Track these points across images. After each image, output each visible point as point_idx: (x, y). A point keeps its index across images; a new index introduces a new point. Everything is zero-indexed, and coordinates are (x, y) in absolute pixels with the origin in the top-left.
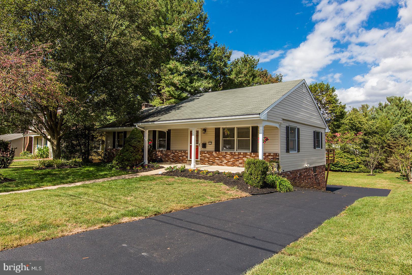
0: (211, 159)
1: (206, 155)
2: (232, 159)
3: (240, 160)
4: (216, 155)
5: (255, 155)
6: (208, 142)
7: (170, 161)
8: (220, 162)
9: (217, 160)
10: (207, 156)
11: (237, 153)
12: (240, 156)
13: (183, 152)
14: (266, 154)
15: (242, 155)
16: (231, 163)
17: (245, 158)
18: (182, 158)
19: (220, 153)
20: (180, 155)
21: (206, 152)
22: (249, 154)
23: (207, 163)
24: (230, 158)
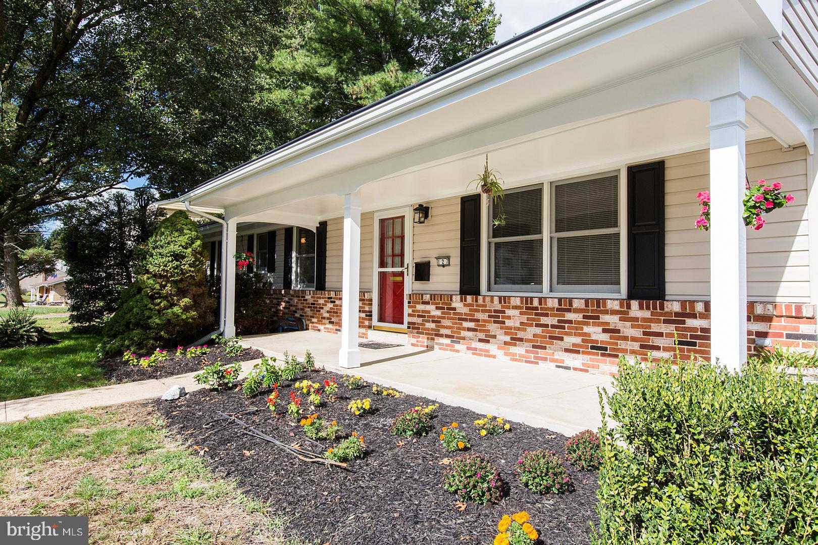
0: (447, 327)
1: (428, 307)
2: (529, 329)
3: (570, 334)
4: (466, 310)
5: (647, 314)
6: (438, 258)
8: (481, 340)
9: (469, 329)
10: (433, 313)
11: (553, 303)
12: (570, 316)
15: (577, 311)
16: (529, 346)
17: (594, 324)
19: (481, 301)
21: (427, 298)
22: (617, 308)
24: (522, 323)
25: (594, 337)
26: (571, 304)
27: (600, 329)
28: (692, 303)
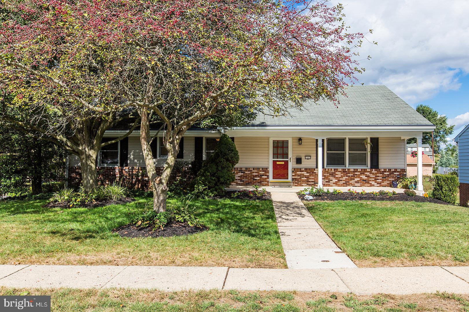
0: (312, 179)
1: (303, 173)
2: (344, 177)
3: (357, 178)
5: (376, 172)
6: (305, 156)
7: (235, 184)
8: (326, 182)
10: (305, 175)
11: (352, 170)
13: (261, 169)
14: (392, 170)
15: (358, 172)
16: (344, 182)
17: (363, 175)
18: (259, 178)
19: (327, 170)
20: (257, 174)
21: (303, 169)
22: (369, 171)
23: (306, 184)
24: (341, 176)
25: (363, 178)
26: (357, 170)
27: (365, 176)
28: (386, 169)
